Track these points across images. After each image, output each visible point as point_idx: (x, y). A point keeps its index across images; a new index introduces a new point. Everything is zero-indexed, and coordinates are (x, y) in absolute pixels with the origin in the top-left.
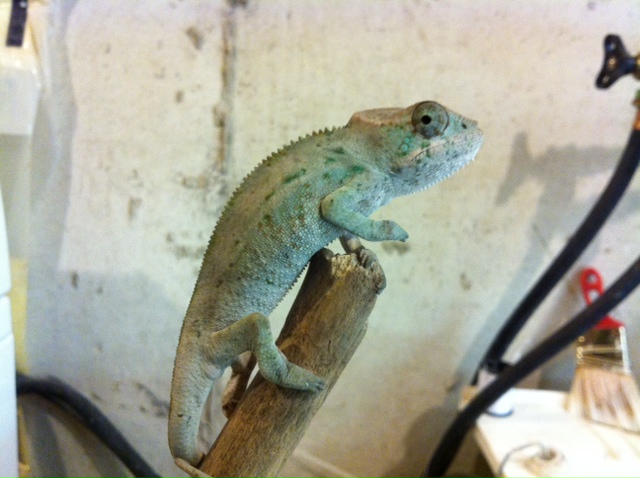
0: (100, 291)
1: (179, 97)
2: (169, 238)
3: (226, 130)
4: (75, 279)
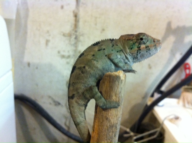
0: (37, 68)
1: (62, 7)
2: (59, 52)
3: (77, 18)
4: (29, 64)
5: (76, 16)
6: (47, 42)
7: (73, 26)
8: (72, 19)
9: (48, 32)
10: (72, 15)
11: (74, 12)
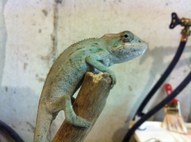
0: (15, 93)
1: (40, 31)
2: (37, 76)
3: (55, 42)
4: (7, 89)
5: (54, 39)
6: (25, 65)
7: (51, 49)
8: (50, 42)
9: (26, 55)
10: (50, 38)
11: (51, 35)
